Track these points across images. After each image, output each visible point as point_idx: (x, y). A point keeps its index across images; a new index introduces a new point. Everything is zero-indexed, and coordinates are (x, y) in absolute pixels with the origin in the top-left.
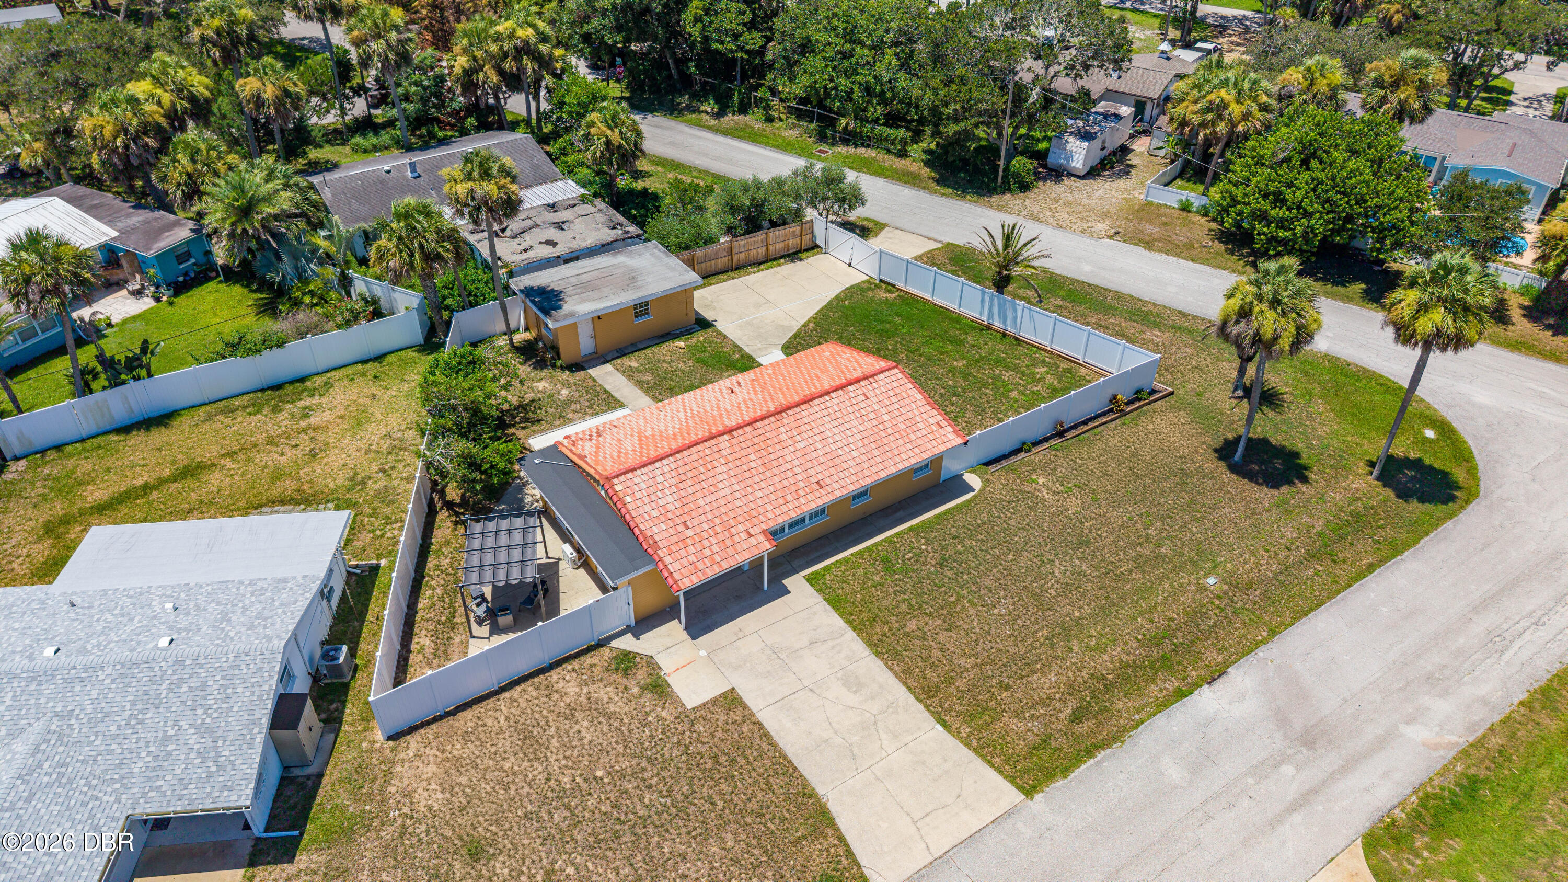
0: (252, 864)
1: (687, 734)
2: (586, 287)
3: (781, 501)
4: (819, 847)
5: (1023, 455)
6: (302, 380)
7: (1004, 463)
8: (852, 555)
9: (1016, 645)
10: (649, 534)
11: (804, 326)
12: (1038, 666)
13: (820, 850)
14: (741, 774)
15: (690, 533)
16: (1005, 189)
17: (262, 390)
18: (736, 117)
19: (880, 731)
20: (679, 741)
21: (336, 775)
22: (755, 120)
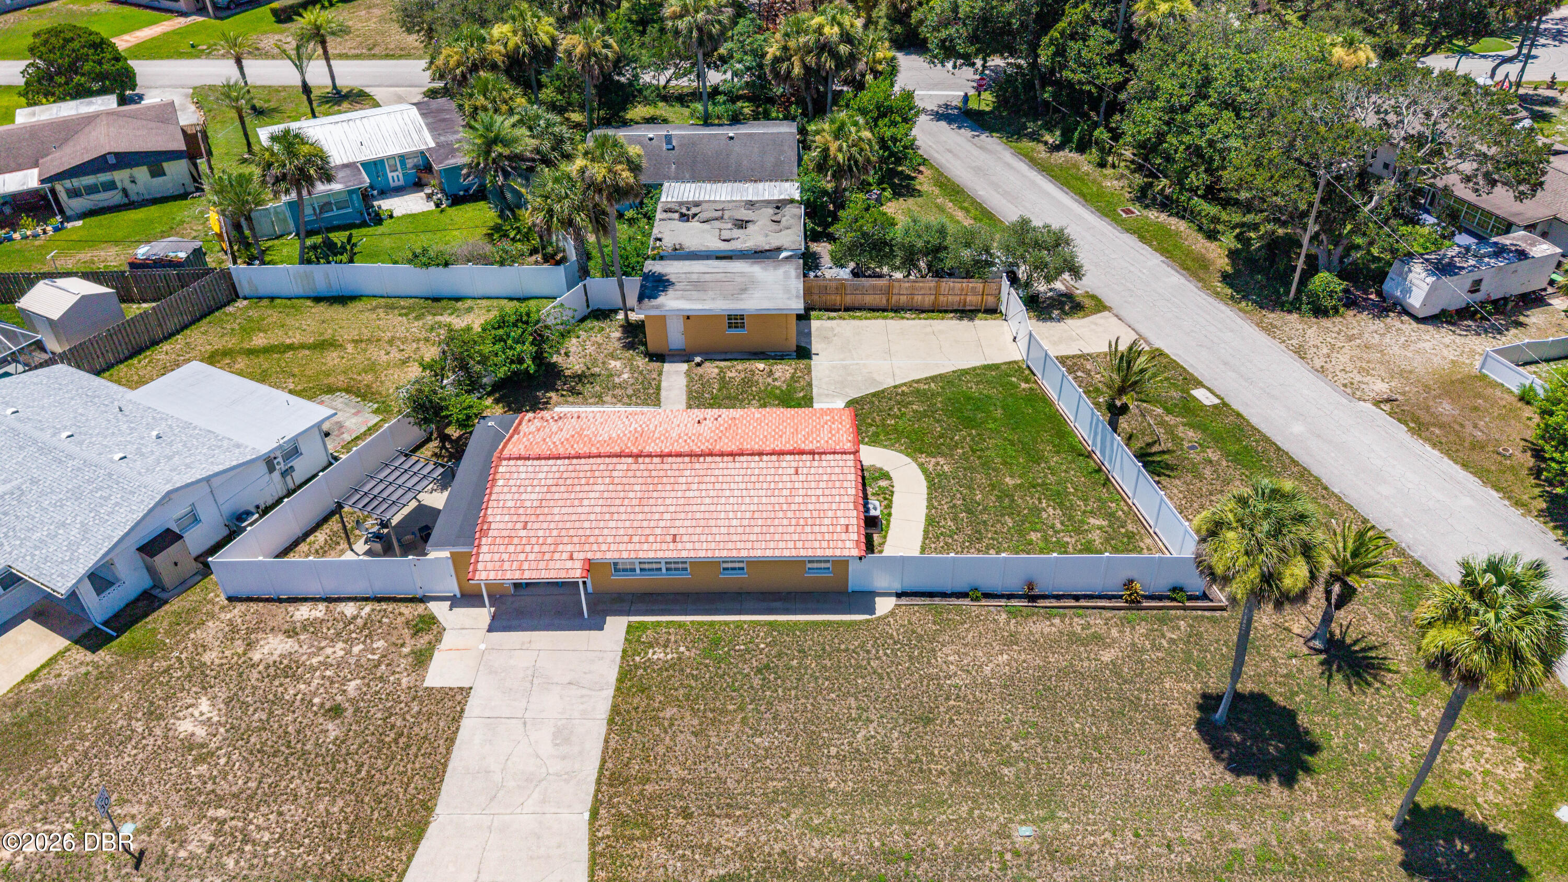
0: (76, 642)
1: (403, 705)
2: (698, 286)
3: (626, 539)
4: (390, 854)
5: (967, 601)
6: (457, 299)
7: (937, 601)
8: (692, 622)
9: (738, 782)
10: (490, 519)
11: (895, 387)
12: (738, 813)
13: (387, 857)
14: (402, 760)
15: (523, 533)
16: (1294, 307)
17: (427, 299)
18: (1071, 155)
19: (537, 790)
20: (390, 707)
21: (175, 607)
22: (1085, 163)
